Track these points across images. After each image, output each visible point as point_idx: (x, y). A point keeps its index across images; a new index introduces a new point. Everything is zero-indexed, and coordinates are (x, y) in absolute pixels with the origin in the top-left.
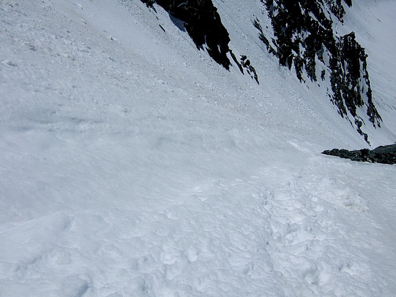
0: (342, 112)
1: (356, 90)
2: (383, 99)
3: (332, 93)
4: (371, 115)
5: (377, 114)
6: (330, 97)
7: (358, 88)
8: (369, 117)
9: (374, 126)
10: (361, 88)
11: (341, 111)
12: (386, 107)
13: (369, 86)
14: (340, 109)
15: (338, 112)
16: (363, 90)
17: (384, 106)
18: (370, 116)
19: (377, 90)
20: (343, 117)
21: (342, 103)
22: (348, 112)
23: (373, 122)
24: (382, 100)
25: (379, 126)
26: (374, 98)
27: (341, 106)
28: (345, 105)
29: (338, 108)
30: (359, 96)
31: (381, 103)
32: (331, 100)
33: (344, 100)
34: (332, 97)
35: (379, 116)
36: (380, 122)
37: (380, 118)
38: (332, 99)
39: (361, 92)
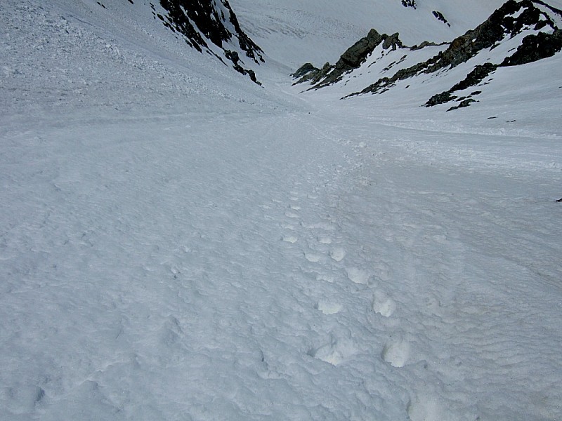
0: (197, 43)
1: (214, 19)
2: (255, 23)
3: (165, 12)
4: (247, 48)
5: (254, 45)
6: (163, 19)
7: (216, 15)
8: (245, 52)
9: (256, 62)
10: (220, 14)
11: (192, 41)
12: (261, 32)
13: (229, 8)
14: (190, 38)
15: (188, 43)
16: (223, 17)
17: (258, 32)
18: (246, 50)
19: (242, 14)
20: (200, 50)
21: (191, 27)
22: (208, 41)
23: (253, 56)
24: (253, 24)
25: (263, 60)
26: (242, 26)
27: (189, 32)
28: (197, 30)
29: (186, 37)
30: (222, 26)
31: (253, 29)
32: (167, 25)
33: (192, 22)
34: (166, 20)
35: (257, 48)
36: (262, 54)
37: (260, 49)
38: (169, 22)
39: (222, 20)
